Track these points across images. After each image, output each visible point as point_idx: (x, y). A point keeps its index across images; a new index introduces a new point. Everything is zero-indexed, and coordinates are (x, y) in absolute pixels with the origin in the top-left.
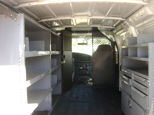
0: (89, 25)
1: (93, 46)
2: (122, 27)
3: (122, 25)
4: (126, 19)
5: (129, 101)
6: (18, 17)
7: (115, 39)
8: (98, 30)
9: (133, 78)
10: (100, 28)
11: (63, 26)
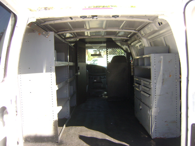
0: (103, 36)
1: (107, 57)
2: (135, 38)
3: (136, 36)
4: (138, 31)
5: (140, 104)
6: (49, 34)
7: (130, 49)
8: (113, 40)
9: (142, 84)
10: (114, 38)
11: (77, 37)
